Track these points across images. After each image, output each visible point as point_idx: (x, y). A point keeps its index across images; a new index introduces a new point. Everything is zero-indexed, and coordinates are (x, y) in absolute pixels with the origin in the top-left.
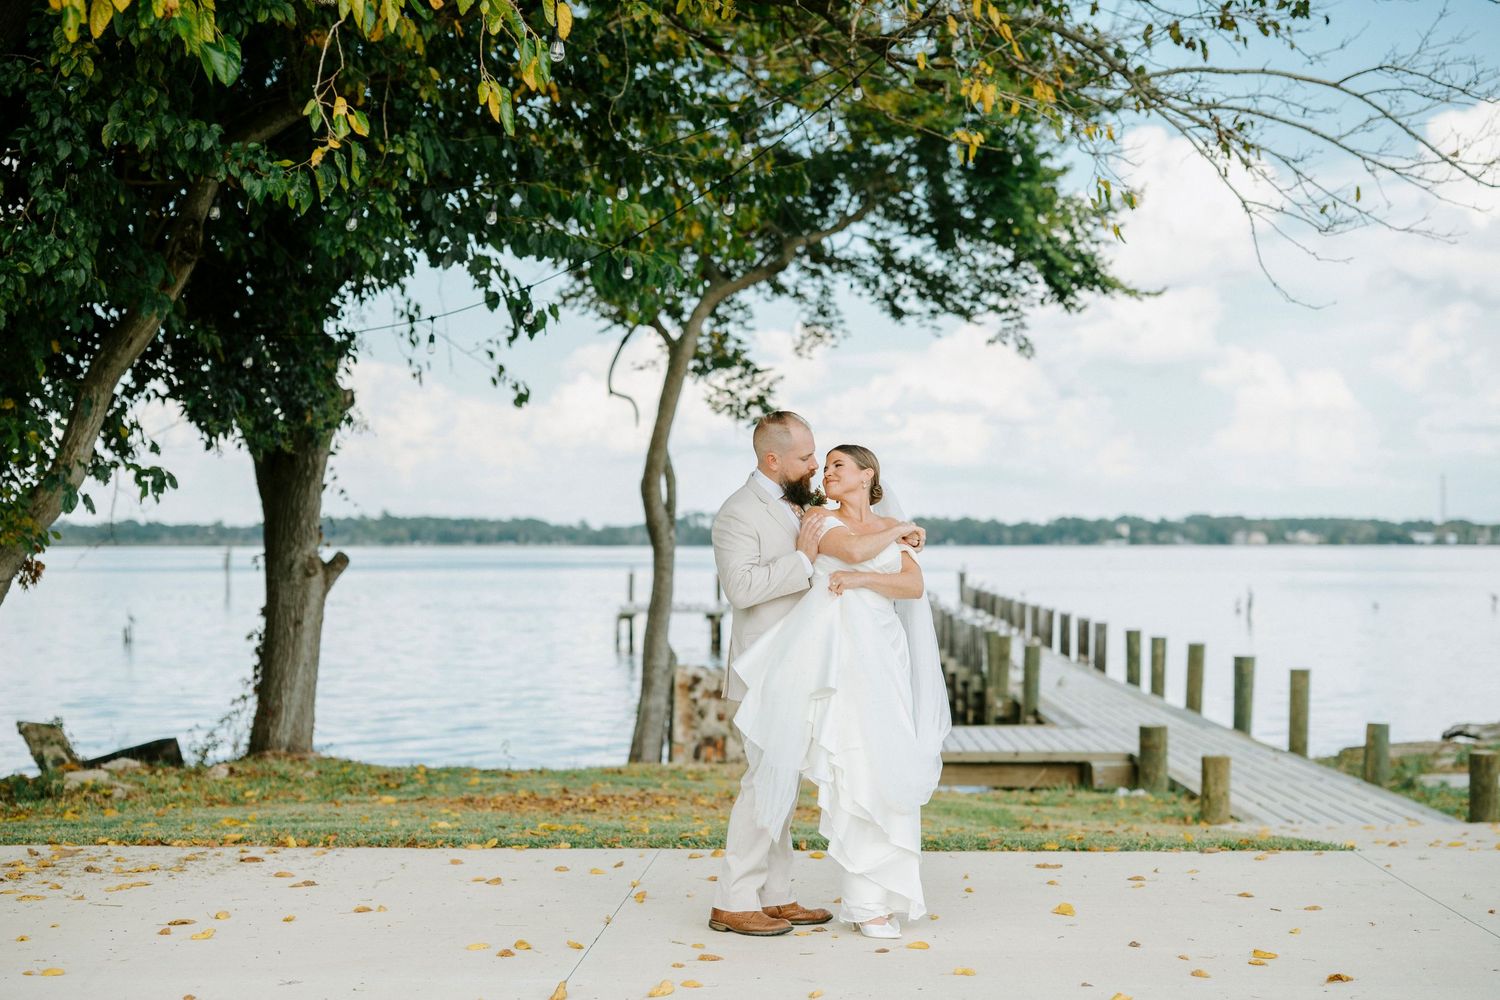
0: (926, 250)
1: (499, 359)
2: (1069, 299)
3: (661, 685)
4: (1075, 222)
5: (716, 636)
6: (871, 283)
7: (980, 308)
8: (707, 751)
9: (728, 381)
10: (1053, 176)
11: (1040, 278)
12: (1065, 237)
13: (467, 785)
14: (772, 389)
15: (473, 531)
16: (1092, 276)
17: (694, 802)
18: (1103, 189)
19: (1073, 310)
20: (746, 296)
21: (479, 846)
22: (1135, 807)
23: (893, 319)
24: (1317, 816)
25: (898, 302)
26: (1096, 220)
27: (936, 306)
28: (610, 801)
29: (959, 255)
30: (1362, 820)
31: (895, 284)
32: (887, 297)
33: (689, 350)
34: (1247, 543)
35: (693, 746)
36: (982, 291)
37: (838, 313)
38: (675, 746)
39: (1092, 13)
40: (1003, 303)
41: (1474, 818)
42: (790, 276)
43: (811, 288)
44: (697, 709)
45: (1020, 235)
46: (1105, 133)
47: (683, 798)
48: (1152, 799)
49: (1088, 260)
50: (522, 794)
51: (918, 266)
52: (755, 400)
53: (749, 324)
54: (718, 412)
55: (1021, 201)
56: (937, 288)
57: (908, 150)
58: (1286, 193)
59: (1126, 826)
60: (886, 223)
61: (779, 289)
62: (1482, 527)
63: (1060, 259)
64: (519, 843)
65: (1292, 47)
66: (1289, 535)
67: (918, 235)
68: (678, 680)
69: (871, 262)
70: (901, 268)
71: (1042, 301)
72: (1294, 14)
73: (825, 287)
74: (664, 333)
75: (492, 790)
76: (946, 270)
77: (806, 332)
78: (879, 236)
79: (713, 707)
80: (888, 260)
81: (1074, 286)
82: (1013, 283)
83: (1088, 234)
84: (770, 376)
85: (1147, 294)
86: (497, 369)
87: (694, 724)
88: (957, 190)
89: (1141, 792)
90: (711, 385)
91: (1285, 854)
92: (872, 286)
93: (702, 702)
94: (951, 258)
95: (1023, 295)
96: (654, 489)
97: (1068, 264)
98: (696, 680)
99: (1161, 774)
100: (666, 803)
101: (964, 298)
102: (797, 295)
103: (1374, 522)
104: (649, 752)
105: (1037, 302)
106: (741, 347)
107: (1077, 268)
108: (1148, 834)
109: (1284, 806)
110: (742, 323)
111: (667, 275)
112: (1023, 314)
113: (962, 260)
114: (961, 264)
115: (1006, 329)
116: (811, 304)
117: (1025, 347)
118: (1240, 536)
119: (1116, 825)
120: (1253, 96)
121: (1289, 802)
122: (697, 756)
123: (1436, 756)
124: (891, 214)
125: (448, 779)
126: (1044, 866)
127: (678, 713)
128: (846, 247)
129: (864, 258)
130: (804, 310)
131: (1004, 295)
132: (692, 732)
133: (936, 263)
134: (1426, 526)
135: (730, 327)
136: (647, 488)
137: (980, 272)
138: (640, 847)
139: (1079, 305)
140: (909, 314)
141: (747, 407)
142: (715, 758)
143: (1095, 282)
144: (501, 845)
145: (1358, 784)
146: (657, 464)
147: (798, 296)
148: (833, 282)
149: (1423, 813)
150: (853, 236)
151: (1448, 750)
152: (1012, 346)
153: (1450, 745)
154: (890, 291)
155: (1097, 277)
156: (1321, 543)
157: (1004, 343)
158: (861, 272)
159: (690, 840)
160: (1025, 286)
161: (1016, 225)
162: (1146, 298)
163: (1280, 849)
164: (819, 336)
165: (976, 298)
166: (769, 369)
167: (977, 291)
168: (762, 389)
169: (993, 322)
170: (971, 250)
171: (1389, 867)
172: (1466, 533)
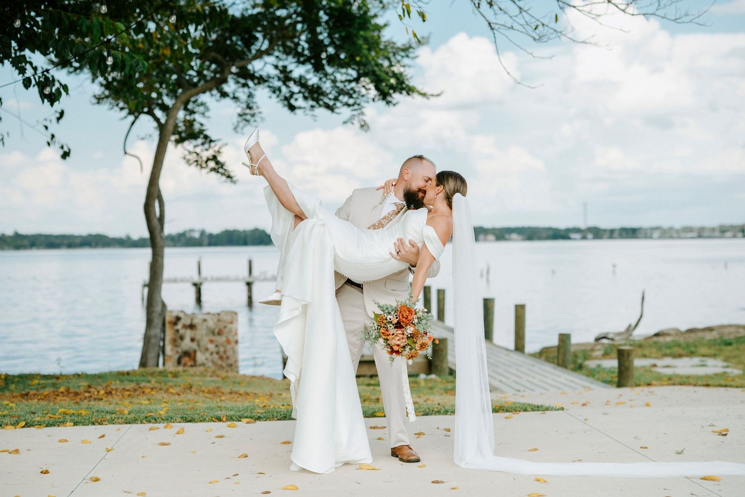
0: (308, 71)
1: (51, 130)
2: (389, 98)
3: (157, 322)
4: (391, 55)
5: (198, 295)
6: (276, 90)
7: (338, 104)
8: (185, 360)
9: (195, 146)
10: (378, 28)
11: (372, 86)
12: (386, 63)
13: (29, 385)
14: (220, 151)
15: (66, 241)
16: (402, 86)
17: (167, 391)
18: (406, 9)
19: (390, 104)
20: (204, 98)
21: (13, 427)
22: (430, 385)
23: (289, 111)
24: (533, 387)
25: (292, 101)
26: (402, 54)
27: (314, 103)
28: (114, 392)
29: (326, 75)
30: (559, 388)
31: (290, 91)
32: (286, 99)
33: (170, 128)
34: (485, 240)
35: (177, 356)
36: (339, 95)
37: (258, 107)
38: (166, 357)
40: (351, 101)
41: (620, 385)
42: (230, 86)
43: (242, 94)
44: (179, 336)
45: (360, 61)
47: (161, 389)
48: (439, 380)
49: (399, 76)
50: (62, 389)
51: (303, 81)
52: (211, 158)
53: (207, 114)
54: (190, 165)
55: (361, 42)
56: (314, 94)
58: (514, 18)
59: (425, 398)
60: (284, 56)
61: (224, 95)
62: (605, 231)
63: (383, 75)
64: (39, 424)
66: (507, 236)
67: (303, 63)
68: (168, 319)
69: (276, 79)
70: (294, 81)
71: (373, 100)
73: (250, 93)
74: (157, 120)
75: (44, 387)
76: (319, 83)
77: (240, 119)
78: (281, 64)
79: (188, 334)
80: (286, 76)
81: (391, 91)
82: (357, 89)
83: (398, 62)
84: (219, 144)
85: (432, 95)
86: (50, 136)
87: (177, 344)
88: (324, 37)
89: (433, 376)
90: (185, 149)
91: (523, 414)
92: (277, 92)
93: (182, 331)
94: (322, 76)
95: (363, 96)
96: (151, 209)
97: (387, 77)
98: (178, 319)
99: (444, 366)
100: (149, 393)
101: (330, 99)
103: (550, 229)
104: (151, 361)
105: (371, 100)
106: (204, 128)
107: (393, 81)
108: (439, 404)
109: (515, 382)
110: (203, 114)
111: (137, 66)
112: (363, 107)
113: (328, 77)
114: (327, 79)
115: (354, 116)
116: (242, 103)
117: (364, 126)
118: (481, 237)
119: (420, 397)
121: (517, 379)
122: (179, 362)
123: (592, 350)
124: (288, 51)
125: (18, 381)
126: (374, 428)
127: (168, 337)
128: (262, 69)
129: (272, 76)
130: (239, 106)
131: (351, 96)
132: (176, 349)
133: (313, 79)
134: (577, 230)
135: (197, 117)
136: (148, 208)
137: (339, 84)
138: (119, 423)
139: (394, 102)
140: (300, 108)
141: (206, 162)
142: (189, 363)
143: (403, 89)
144: (28, 425)
145: (554, 368)
146: (153, 193)
147: (235, 98)
148: (255, 90)
149: (592, 383)
150: (266, 63)
151: (599, 347)
152: (357, 124)
153: (599, 344)
154: (288, 95)
155: (404, 86)
156: (523, 240)
157: (353, 123)
158: (271, 85)
159: (152, 418)
160: (363, 91)
161: (358, 55)
162: (432, 98)
163: (520, 411)
164: (247, 121)
165: (336, 99)
166: (219, 140)
167: (336, 95)
168: (215, 151)
169: (346, 112)
170: (334, 72)
171: (586, 420)
172: (597, 233)
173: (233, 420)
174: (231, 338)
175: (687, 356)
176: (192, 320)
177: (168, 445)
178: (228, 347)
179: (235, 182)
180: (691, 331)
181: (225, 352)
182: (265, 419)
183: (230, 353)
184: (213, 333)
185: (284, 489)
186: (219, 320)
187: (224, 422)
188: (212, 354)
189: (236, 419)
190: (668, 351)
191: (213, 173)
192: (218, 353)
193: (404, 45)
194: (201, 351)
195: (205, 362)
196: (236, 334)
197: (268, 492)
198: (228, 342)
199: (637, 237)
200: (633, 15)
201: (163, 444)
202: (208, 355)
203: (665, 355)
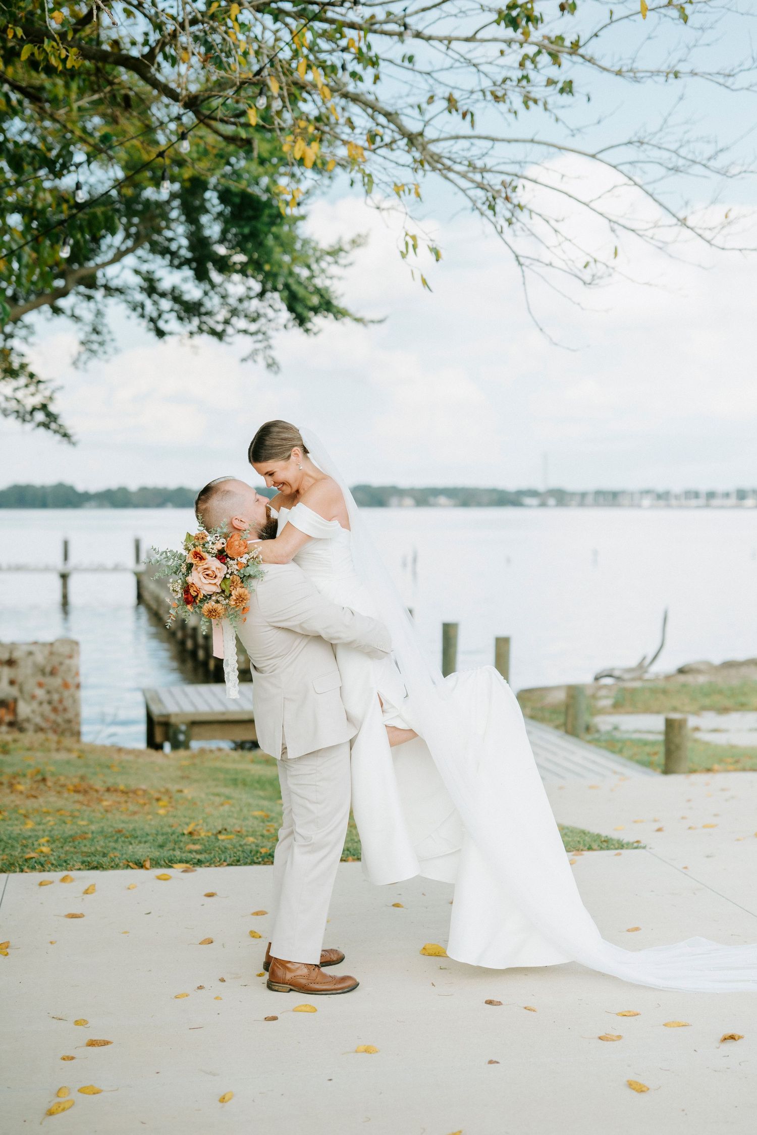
0: (185, 280)
2: (309, 325)
4: (312, 261)
6: (136, 307)
7: (230, 330)
8: (1, 713)
9: (16, 389)
11: (284, 307)
12: (304, 273)
14: (53, 397)
16: (327, 306)
17: (12, 788)
18: (411, 242)
19: (310, 333)
23: (157, 338)
25: (161, 324)
26: (329, 259)
29: (213, 286)
30: (582, 776)
31: (158, 308)
32: (152, 320)
34: (400, 505)
36: (232, 316)
37: (109, 332)
39: (375, 83)
40: (252, 327)
41: (668, 769)
42: (69, 301)
43: (85, 310)
45: (269, 271)
46: (413, 191)
49: (323, 292)
51: (177, 293)
52: (39, 407)
53: (31, 339)
54: (7, 416)
55: (272, 242)
57: (173, 196)
58: (553, 249)
60: (151, 256)
61: (58, 311)
62: (573, 494)
63: (301, 292)
65: (557, 120)
66: (432, 500)
67: (179, 267)
69: (139, 289)
70: (163, 295)
71: (286, 326)
72: (562, 91)
73: (98, 310)
76: (203, 298)
77: (82, 348)
78: (144, 268)
79: (5, 674)
80: (151, 287)
81: (311, 314)
82: (262, 311)
83: (323, 271)
84: (52, 386)
85: (373, 322)
88: (213, 229)
92: (139, 310)
94: (207, 288)
95: (270, 320)
101: (218, 322)
102: (73, 316)
103: (493, 491)
105: (282, 328)
106: (25, 360)
107: (315, 300)
110: (25, 338)
112: (270, 337)
113: (216, 290)
114: (215, 293)
115: (256, 349)
116: (85, 324)
117: (272, 365)
118: (394, 500)
120: (519, 163)
123: (596, 696)
124: (155, 249)
128: (117, 277)
129: (132, 285)
130: (81, 329)
131: (253, 320)
133: (193, 291)
134: (533, 493)
135: (15, 343)
137: (231, 301)
139: (315, 329)
140: (171, 334)
141: (31, 413)
142: (7, 719)
143: (329, 311)
145: (561, 737)
147: (75, 318)
148: (105, 305)
150: (123, 268)
151: (603, 692)
152: (262, 363)
153: (602, 686)
154: (155, 314)
155: (331, 306)
156: (456, 506)
157: (255, 361)
158: (129, 298)
159: (36, 862)
160: (270, 313)
161: (267, 262)
162: (371, 325)
163: (582, 850)
164: (92, 351)
165: (227, 322)
166: (50, 381)
167: (228, 315)
168: (45, 397)
169: (244, 344)
170: (223, 282)
171: (686, 868)
172: (561, 497)
173: (161, 866)
174: (69, 680)
175: (736, 710)
176: (11, 653)
177: (80, 917)
178: (66, 694)
179: (74, 444)
180: (729, 665)
181: (61, 701)
182: (207, 864)
183: (68, 703)
184: (43, 672)
185: (294, 1011)
186: (52, 653)
187: (147, 869)
188: (41, 703)
189: (165, 864)
190: (707, 702)
191: (42, 430)
192: (50, 702)
193: (331, 246)
194: (24, 699)
195: (31, 716)
196: (77, 674)
197: (275, 1018)
198: (66, 685)
199: (619, 505)
200: (723, 249)
201: (73, 916)
202: (35, 705)
203: (704, 708)
